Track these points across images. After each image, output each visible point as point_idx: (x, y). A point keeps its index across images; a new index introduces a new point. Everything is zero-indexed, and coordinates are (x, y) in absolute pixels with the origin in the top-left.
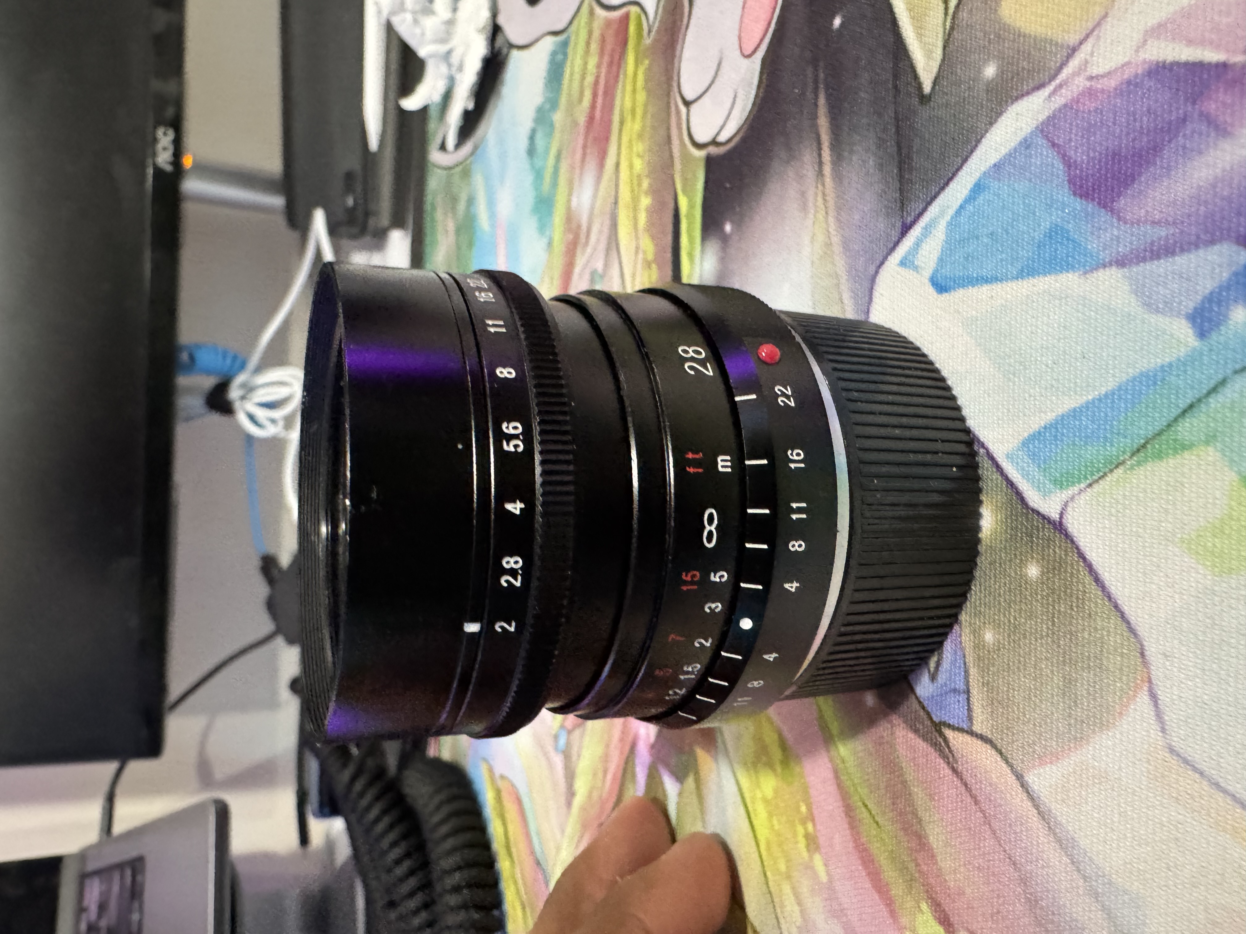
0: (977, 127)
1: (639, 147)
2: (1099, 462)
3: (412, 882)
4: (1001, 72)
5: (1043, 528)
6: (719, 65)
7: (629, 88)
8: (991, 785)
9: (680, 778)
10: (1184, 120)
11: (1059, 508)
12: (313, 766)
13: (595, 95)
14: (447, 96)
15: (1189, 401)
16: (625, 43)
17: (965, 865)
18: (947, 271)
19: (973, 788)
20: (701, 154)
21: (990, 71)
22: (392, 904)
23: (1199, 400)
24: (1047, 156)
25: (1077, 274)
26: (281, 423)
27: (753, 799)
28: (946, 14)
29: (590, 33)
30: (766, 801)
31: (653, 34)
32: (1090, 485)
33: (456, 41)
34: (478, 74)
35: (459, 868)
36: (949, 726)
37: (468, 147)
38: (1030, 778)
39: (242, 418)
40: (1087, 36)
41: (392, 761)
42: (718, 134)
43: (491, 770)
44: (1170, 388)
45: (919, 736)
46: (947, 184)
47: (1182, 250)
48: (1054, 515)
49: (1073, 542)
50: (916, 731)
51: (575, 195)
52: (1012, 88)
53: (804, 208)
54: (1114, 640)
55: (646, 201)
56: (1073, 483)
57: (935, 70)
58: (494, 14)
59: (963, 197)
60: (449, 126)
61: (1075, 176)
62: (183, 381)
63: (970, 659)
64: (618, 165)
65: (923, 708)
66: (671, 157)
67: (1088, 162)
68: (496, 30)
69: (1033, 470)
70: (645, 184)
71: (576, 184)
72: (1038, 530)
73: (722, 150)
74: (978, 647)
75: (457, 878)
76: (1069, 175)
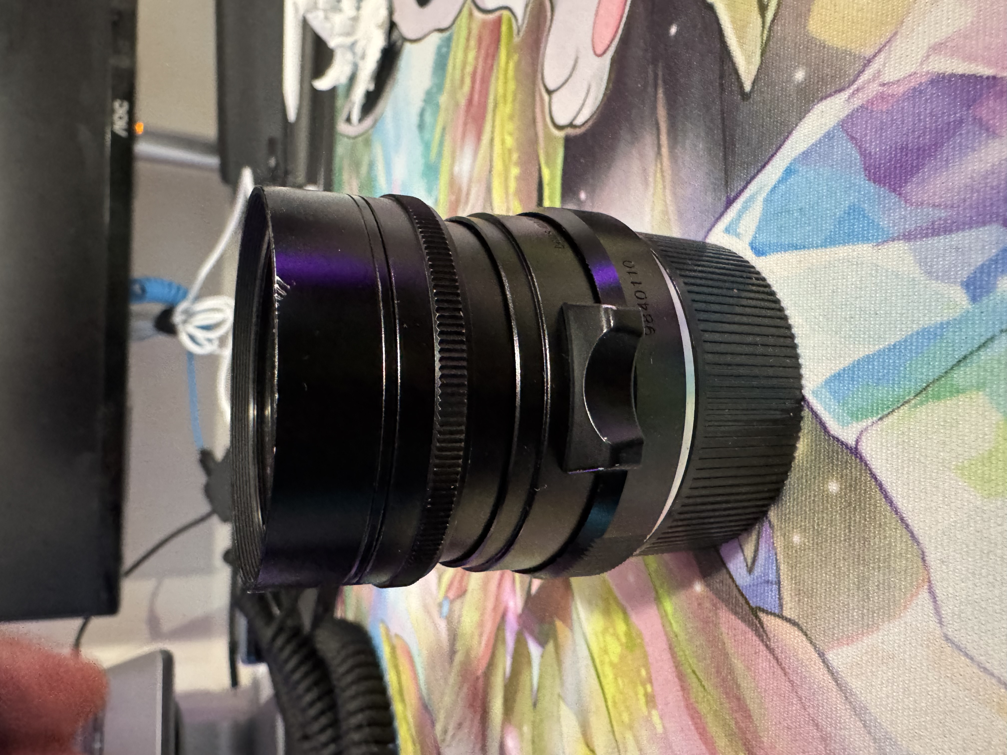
0: (789, 121)
1: (510, 126)
2: (888, 400)
3: (323, 721)
4: (808, 78)
5: (842, 451)
6: (576, 62)
7: (501, 77)
8: (798, 661)
9: (542, 643)
10: (961, 121)
11: (854, 437)
12: (242, 623)
13: (473, 82)
14: (352, 79)
15: (963, 353)
16: (497, 41)
17: (776, 724)
18: (762, 238)
19: (783, 662)
20: (561, 134)
21: (800, 75)
22: (306, 737)
23: (971, 353)
24: (847, 148)
25: (871, 245)
26: (216, 343)
27: (602, 663)
28: (763, 27)
29: (469, 33)
30: (612, 665)
31: (521, 34)
32: (881, 419)
33: (359, 35)
34: (378, 62)
35: (361, 710)
36: (763, 611)
37: (368, 121)
38: (830, 656)
39: (184, 338)
40: (880, 51)
41: (307, 621)
42: (575, 118)
43: (387, 630)
44: (947, 342)
45: (739, 618)
46: (764, 167)
47: (958, 230)
48: (851, 442)
49: (866, 465)
50: (736, 613)
51: (457, 164)
52: (818, 89)
53: (646, 182)
54: (900, 547)
55: (515, 171)
56: (867, 417)
57: (754, 73)
58: (391, 12)
59: (777, 177)
60: (354, 104)
61: (870, 165)
62: (135, 307)
63: (780, 557)
64: (492, 140)
65: (742, 595)
66: (536, 134)
67: (881, 153)
68: (392, 26)
69: (834, 405)
70: (515, 156)
71: (458, 153)
72: (837, 454)
73: (578, 131)
74: (788, 547)
75: (359, 718)
76: (865, 164)
